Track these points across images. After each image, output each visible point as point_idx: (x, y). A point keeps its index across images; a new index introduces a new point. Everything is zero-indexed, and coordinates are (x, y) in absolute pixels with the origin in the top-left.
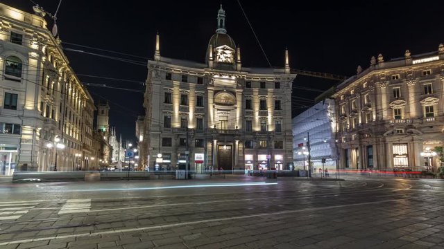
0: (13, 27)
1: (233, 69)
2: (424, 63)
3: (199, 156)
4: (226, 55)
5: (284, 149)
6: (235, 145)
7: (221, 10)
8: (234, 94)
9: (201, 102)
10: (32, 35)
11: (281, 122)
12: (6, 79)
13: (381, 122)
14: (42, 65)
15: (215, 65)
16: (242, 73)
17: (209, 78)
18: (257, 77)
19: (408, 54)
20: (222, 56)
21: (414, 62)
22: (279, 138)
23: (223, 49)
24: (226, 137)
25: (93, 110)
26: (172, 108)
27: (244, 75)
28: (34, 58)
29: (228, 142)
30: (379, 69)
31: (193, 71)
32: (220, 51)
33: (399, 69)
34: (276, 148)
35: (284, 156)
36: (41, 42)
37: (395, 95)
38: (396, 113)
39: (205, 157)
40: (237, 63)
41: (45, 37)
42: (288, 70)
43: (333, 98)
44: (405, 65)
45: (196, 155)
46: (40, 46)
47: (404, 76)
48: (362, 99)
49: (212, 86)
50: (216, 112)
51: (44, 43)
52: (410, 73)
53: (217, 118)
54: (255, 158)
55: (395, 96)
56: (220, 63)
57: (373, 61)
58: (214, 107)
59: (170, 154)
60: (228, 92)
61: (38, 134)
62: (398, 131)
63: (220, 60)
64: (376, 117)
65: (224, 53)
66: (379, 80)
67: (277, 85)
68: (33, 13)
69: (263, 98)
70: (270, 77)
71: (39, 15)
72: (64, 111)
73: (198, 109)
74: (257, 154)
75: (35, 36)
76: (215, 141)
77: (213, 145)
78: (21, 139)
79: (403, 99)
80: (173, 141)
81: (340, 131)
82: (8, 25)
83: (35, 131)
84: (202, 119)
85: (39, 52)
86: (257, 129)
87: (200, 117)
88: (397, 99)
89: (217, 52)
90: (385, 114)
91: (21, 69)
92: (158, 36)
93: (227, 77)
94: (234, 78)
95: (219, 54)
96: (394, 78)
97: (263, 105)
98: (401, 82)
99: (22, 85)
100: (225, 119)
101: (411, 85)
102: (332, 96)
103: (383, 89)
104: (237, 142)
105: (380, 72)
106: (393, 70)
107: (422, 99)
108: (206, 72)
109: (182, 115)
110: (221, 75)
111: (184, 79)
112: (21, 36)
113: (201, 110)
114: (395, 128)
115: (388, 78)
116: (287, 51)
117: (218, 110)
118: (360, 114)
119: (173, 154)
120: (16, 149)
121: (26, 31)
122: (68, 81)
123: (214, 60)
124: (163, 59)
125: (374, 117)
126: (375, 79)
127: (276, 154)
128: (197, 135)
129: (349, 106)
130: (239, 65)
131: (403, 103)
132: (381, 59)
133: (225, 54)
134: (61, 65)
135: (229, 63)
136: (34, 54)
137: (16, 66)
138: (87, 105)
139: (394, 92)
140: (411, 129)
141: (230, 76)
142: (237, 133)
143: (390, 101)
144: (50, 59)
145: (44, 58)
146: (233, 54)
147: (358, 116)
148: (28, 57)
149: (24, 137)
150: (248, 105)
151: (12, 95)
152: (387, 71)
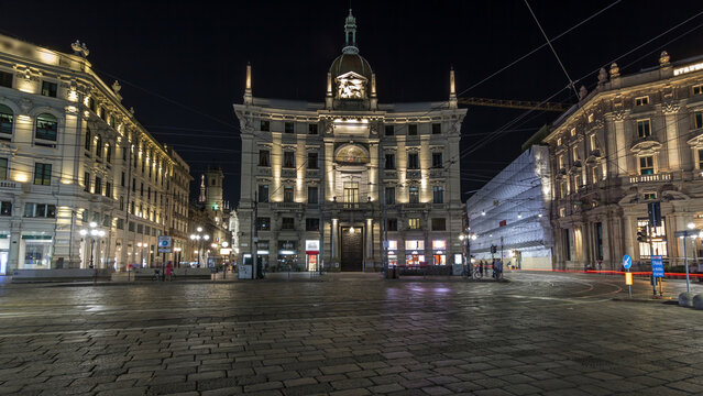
0: (44, 74)
1: (364, 108)
2: (695, 72)
3: (313, 244)
4: (353, 87)
5: (448, 230)
6: (366, 226)
7: (351, 18)
8: (366, 146)
9: (314, 162)
10: (69, 82)
11: (443, 187)
12: (37, 144)
13: (616, 181)
14: (85, 123)
15: (336, 104)
16: (377, 112)
17: (327, 124)
18: (402, 118)
19: (665, 59)
20: (346, 90)
21: (676, 72)
22: (439, 213)
23: (348, 78)
24: (352, 214)
25: (187, 181)
26: (271, 174)
27: (381, 116)
28: (72, 114)
29: (355, 221)
30: (612, 89)
31: (302, 115)
32: (344, 81)
33: (647, 87)
34: (434, 229)
35: (447, 243)
36: (82, 92)
37: (642, 133)
38: (643, 165)
39: (321, 245)
40: (370, 97)
41: (87, 85)
42: (453, 103)
43: (546, 144)
44: (660, 79)
45: (308, 242)
46: (81, 98)
47: (659, 98)
48: (586, 144)
49: (332, 136)
50: (339, 175)
51: (86, 91)
52: (669, 91)
53: (340, 185)
54: (401, 245)
55: (641, 135)
56: (343, 99)
57: (602, 76)
58: (334, 168)
59: (267, 242)
60: (356, 143)
61: (80, 216)
62: (647, 196)
63: (344, 96)
64: (608, 172)
65: (350, 84)
66: (612, 109)
67: (436, 129)
68: (72, 52)
69: (413, 151)
70: (423, 116)
71: (80, 54)
72: (131, 185)
73: (310, 173)
74: (404, 240)
75: (74, 84)
76: (335, 221)
77: (332, 226)
78: (56, 225)
79: (656, 140)
80: (272, 221)
81: (557, 198)
82: (37, 73)
83: (74, 213)
84: (316, 188)
85: (79, 105)
86: (404, 200)
87: (313, 185)
88: (645, 140)
89: (339, 83)
90: (623, 167)
91: (56, 130)
92: (249, 68)
93: (355, 121)
94: (365, 121)
95: (342, 86)
96: (639, 102)
97: (413, 162)
98: (652, 109)
99: (57, 152)
100: (355, 186)
101: (671, 113)
102: (544, 141)
103: (618, 123)
104: (369, 222)
105: (612, 95)
106: (636, 89)
107: (691, 137)
108: (321, 115)
109: (284, 183)
110: (344, 119)
111: (289, 128)
112: (56, 85)
113: (315, 173)
114: (640, 192)
115: (628, 103)
116: (452, 73)
117: (342, 172)
118: (584, 167)
119: (273, 242)
120: (49, 238)
121: (62, 78)
122: (136, 142)
123: (334, 96)
124: (256, 100)
125: (605, 172)
126: (605, 107)
127: (436, 239)
128: (308, 211)
129: (570, 155)
130: (374, 101)
131: (655, 145)
132: (614, 71)
133: (350, 86)
134: (120, 121)
135: (358, 100)
136: (72, 109)
137: (50, 127)
138: (175, 174)
139: (640, 128)
140: (668, 192)
141: (359, 119)
142: (370, 207)
143: (632, 143)
144: (99, 114)
145: (86, 113)
146: (363, 84)
147: (581, 172)
148: (64, 113)
149: (60, 221)
150: (389, 163)
151: (44, 165)
152: (624, 93)
